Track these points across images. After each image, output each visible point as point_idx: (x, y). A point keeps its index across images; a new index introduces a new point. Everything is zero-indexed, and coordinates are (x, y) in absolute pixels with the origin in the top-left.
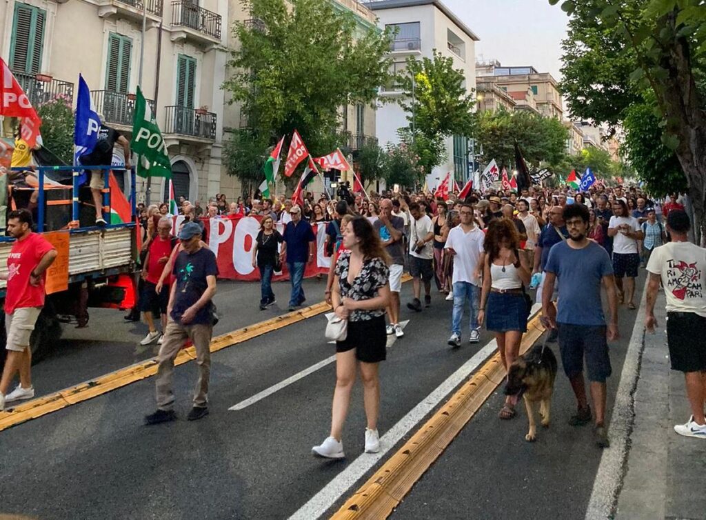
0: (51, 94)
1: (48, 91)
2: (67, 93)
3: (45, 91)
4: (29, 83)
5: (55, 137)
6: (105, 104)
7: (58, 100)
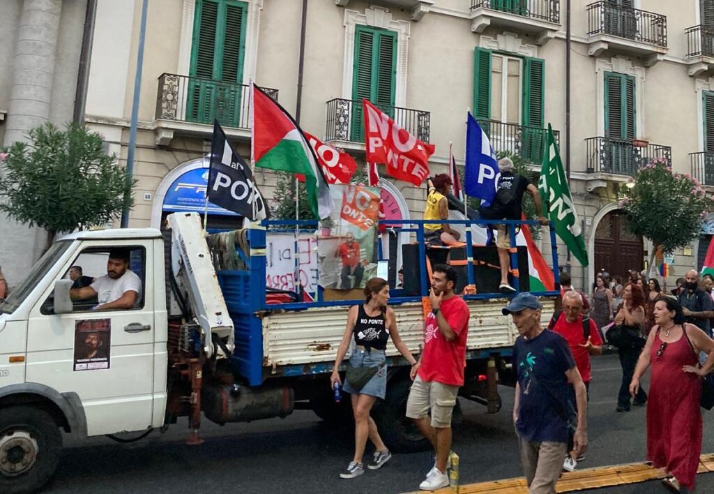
0: (649, 159)
1: (646, 156)
2: (664, 156)
3: (642, 156)
4: (626, 149)
5: (659, 202)
6: (706, 166)
7: (655, 164)
